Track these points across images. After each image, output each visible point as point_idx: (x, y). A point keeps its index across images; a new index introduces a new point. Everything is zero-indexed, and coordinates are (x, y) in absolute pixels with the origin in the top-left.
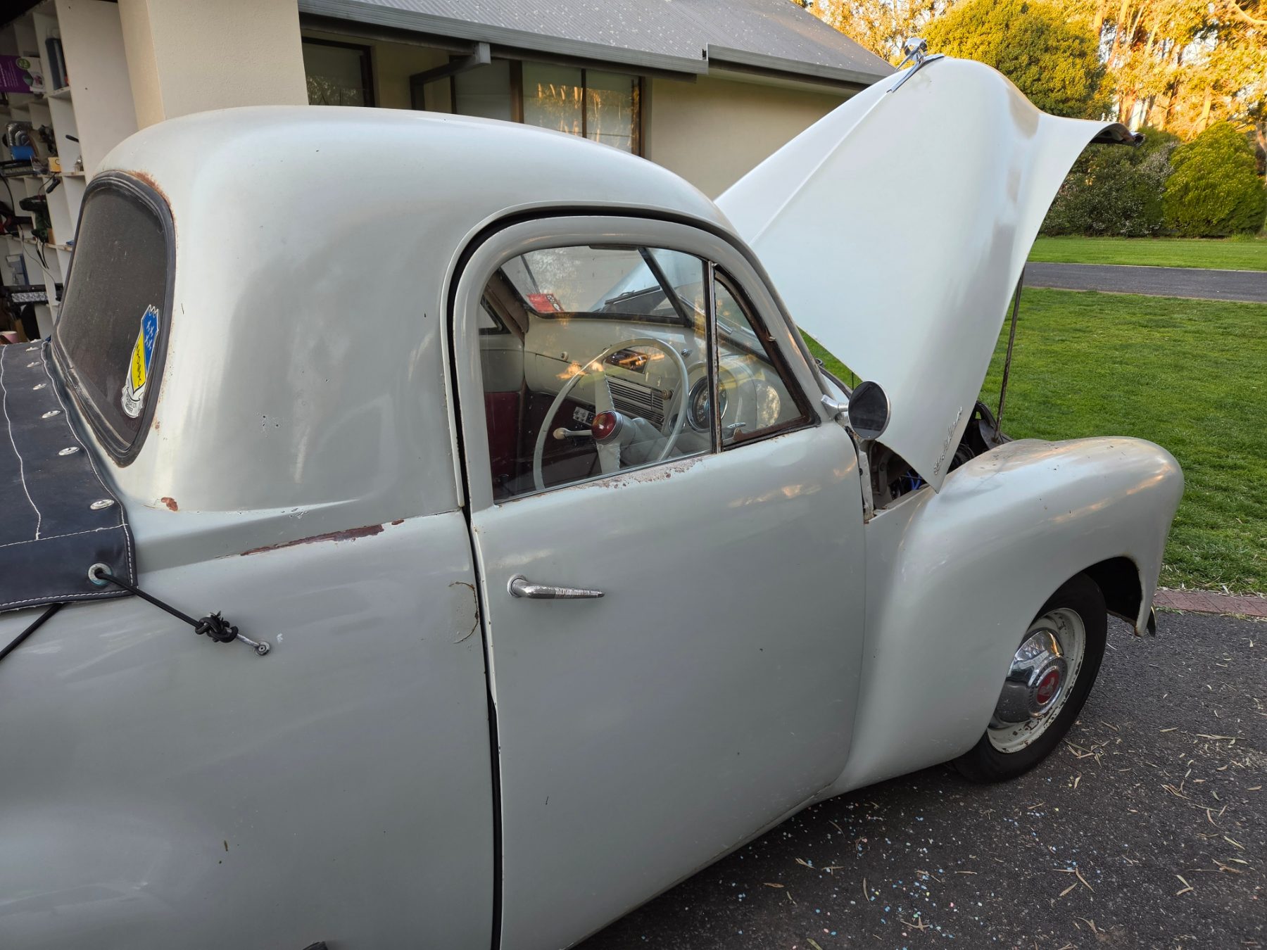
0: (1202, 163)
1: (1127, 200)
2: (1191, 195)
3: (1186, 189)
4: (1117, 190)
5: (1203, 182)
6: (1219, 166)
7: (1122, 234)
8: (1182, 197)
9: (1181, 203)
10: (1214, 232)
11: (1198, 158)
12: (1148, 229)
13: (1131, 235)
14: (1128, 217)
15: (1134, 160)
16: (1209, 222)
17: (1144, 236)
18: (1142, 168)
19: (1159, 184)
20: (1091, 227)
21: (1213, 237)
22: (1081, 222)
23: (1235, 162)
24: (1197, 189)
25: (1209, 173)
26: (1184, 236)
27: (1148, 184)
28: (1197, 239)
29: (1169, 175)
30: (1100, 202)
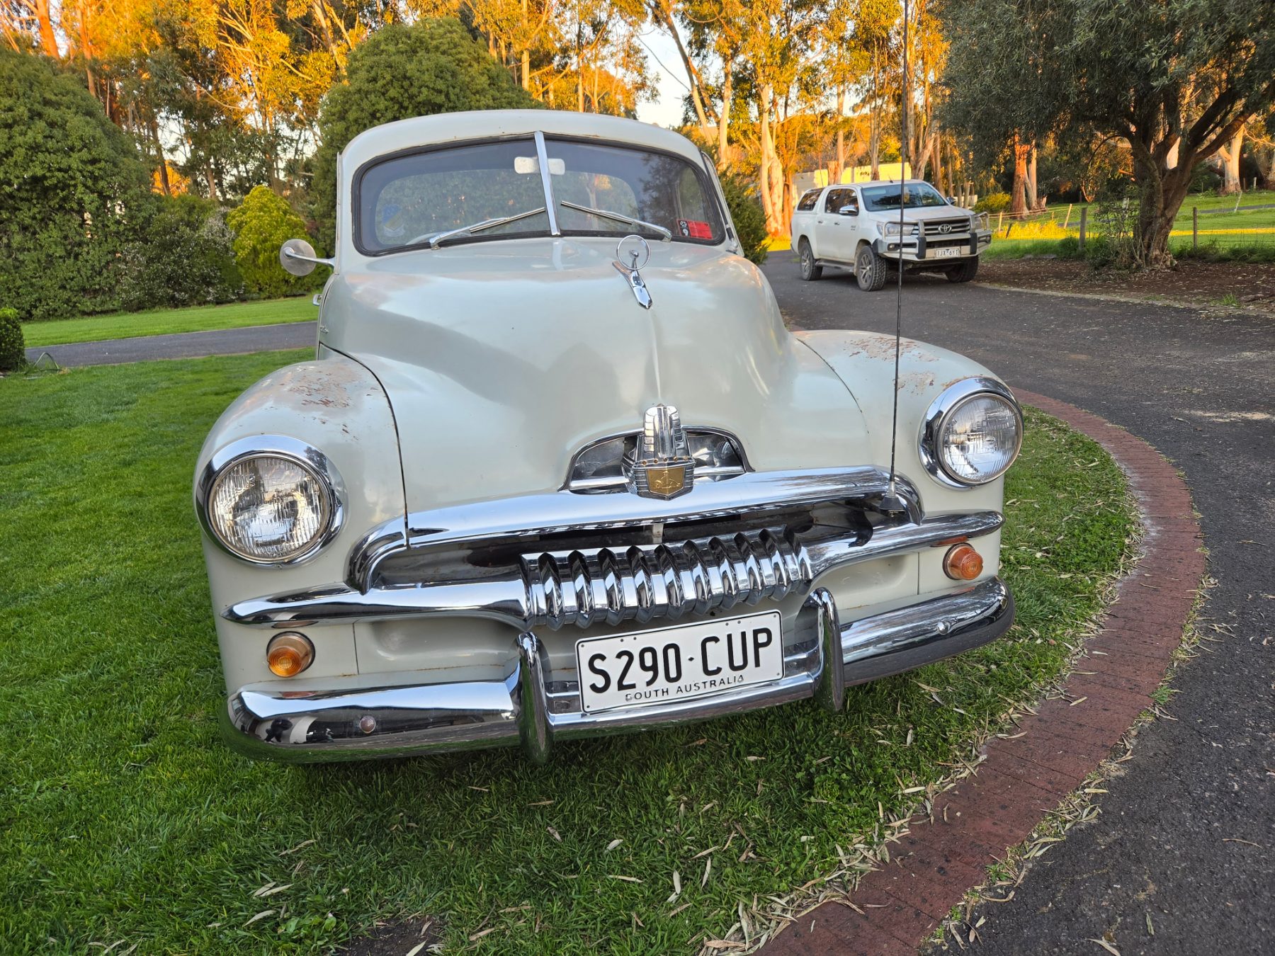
0: (261, 227)
1: (202, 267)
2: (261, 257)
3: (255, 251)
4: (188, 258)
5: (268, 244)
6: (276, 229)
7: (209, 302)
8: (254, 261)
9: (256, 266)
10: (295, 291)
11: (254, 221)
12: (234, 293)
13: (219, 302)
14: (209, 284)
15: (192, 226)
16: (287, 282)
17: (231, 301)
18: (204, 232)
19: (227, 249)
20: (173, 297)
21: (295, 296)
22: (161, 293)
23: (289, 225)
24: (265, 251)
25: (270, 236)
26: (269, 298)
27: (216, 249)
28: (282, 299)
29: (233, 240)
30: (173, 271)
